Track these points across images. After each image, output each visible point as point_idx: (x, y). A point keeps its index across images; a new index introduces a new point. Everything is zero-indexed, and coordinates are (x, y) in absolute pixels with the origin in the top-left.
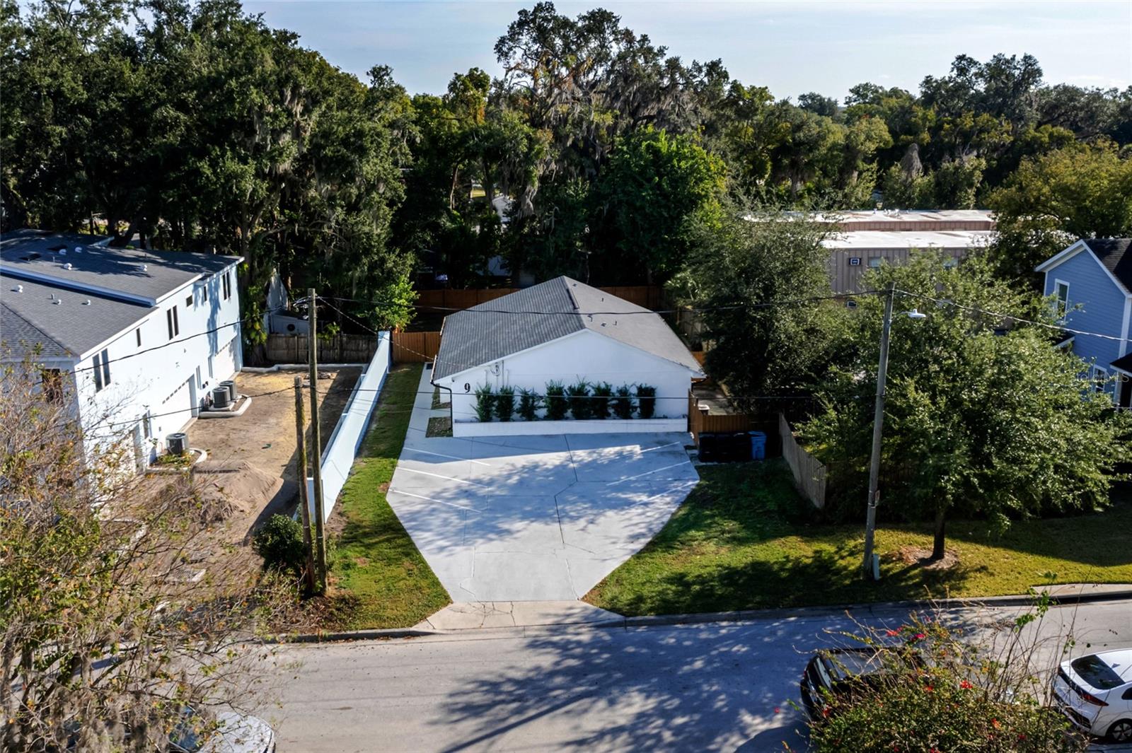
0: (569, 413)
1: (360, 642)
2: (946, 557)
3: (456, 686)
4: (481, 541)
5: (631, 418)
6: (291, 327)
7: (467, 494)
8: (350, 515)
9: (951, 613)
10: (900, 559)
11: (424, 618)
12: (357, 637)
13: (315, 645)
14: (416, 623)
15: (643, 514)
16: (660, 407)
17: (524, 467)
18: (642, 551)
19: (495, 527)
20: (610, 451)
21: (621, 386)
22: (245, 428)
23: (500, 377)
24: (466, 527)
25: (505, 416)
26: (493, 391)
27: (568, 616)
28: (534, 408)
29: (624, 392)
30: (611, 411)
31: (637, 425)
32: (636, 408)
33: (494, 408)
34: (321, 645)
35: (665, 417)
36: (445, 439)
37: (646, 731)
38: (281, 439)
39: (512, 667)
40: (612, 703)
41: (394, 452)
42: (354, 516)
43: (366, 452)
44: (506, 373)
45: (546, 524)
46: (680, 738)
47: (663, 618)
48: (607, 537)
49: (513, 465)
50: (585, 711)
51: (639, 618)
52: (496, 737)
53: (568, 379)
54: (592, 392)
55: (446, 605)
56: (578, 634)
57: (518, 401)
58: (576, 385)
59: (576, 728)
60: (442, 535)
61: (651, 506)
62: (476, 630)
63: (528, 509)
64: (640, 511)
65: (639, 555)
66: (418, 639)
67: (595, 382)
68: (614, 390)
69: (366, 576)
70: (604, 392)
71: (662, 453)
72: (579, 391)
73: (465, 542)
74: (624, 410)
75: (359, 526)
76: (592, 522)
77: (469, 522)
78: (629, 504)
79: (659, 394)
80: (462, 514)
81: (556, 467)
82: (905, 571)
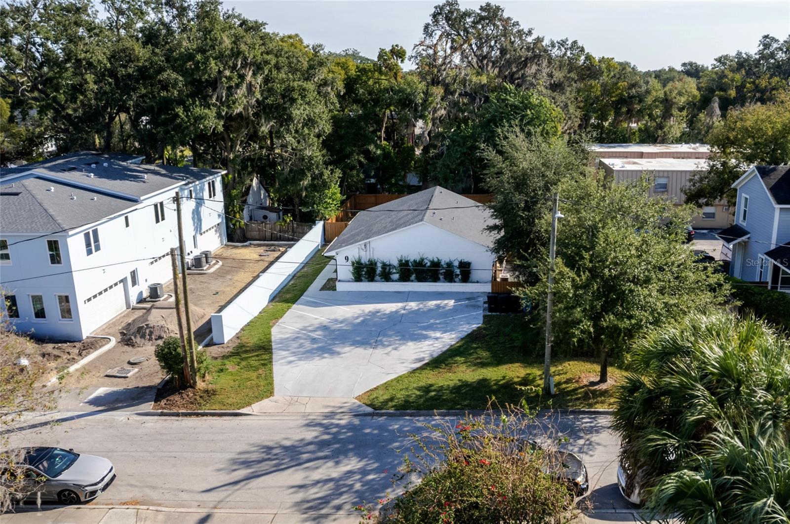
0: (413, 277)
1: (205, 418)
2: (609, 381)
3: (245, 448)
4: (318, 358)
5: (455, 282)
6: (265, 217)
7: (324, 328)
8: (243, 338)
9: (590, 418)
10: (577, 382)
11: (249, 404)
12: (203, 415)
13: (177, 418)
14: (243, 407)
15: (432, 345)
16: (475, 275)
17: (370, 312)
18: (417, 369)
19: (330, 349)
20: (432, 304)
21: (447, 260)
22: (209, 281)
23: (368, 252)
24: (313, 349)
25: (371, 278)
26: (363, 261)
27: (341, 407)
28: (390, 273)
29: (450, 264)
30: (441, 277)
31: (458, 287)
32: (458, 275)
33: (364, 273)
34: (180, 418)
35: (478, 282)
36: (331, 292)
37: (346, 482)
38: (228, 289)
39: (286, 439)
40: (337, 463)
41: (294, 300)
42: (244, 340)
43: (277, 299)
44: (371, 250)
45: (365, 349)
46: (365, 488)
47: (398, 412)
48: (399, 359)
49: (363, 311)
50: (317, 468)
51: (383, 411)
52: (252, 480)
53: (413, 255)
54: (429, 264)
55: (268, 397)
56: (340, 419)
57: (379, 270)
58: (418, 259)
59: (307, 477)
60: (294, 354)
61: (440, 340)
62: (278, 414)
63: (358, 339)
64: (431, 343)
65: (414, 371)
66: (240, 418)
67: (431, 258)
68: (443, 263)
69: (230, 377)
70: (436, 264)
71: (467, 306)
72: (419, 264)
73: (307, 358)
74: (450, 277)
75: (244, 346)
76: (395, 349)
77: (315, 346)
78: (426, 337)
79: (473, 266)
80: (314, 340)
81: (392, 312)
82: (576, 389)
